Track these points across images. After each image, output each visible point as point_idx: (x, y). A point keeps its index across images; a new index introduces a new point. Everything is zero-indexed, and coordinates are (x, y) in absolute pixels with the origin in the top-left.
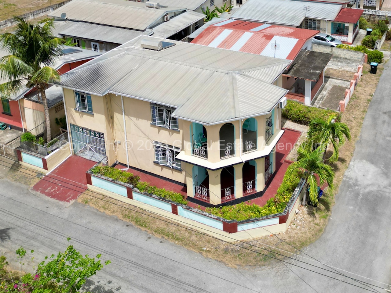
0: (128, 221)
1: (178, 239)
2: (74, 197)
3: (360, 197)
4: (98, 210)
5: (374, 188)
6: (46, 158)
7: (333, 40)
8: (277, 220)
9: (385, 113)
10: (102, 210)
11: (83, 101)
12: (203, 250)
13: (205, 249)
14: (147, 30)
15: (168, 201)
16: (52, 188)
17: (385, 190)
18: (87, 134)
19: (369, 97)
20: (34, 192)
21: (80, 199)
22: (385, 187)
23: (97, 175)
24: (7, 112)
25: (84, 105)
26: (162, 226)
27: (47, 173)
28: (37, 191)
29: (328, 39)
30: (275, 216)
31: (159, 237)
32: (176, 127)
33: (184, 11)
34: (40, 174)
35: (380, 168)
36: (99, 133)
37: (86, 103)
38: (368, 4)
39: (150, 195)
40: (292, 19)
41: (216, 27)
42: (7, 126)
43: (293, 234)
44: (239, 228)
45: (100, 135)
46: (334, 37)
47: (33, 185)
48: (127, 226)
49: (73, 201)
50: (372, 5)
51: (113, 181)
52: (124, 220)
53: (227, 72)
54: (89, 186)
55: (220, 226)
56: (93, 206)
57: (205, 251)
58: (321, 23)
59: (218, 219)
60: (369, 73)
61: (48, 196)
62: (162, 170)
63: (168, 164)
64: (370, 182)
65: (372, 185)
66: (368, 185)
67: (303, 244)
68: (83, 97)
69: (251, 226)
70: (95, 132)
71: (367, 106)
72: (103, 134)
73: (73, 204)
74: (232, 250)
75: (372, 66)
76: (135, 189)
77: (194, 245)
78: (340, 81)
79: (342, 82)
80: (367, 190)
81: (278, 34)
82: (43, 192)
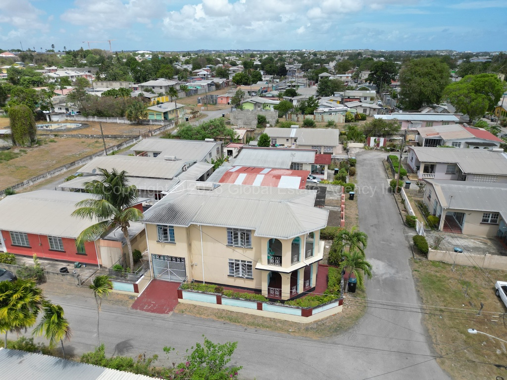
0: (223, 320)
1: (267, 327)
2: (171, 310)
3: (381, 282)
4: (195, 316)
5: (388, 276)
6: (137, 283)
7: (314, 178)
8: (337, 304)
9: (372, 226)
10: (198, 316)
11: (165, 233)
12: (290, 332)
13: (291, 330)
14: (174, 178)
15: (254, 301)
16: (149, 306)
17: (395, 276)
18: (168, 260)
19: (357, 217)
20: (134, 311)
21: (176, 311)
22: (394, 274)
23: (188, 290)
24: (81, 252)
25: (167, 237)
26: (251, 320)
27: (139, 295)
28: (136, 309)
29: (311, 178)
30: (336, 300)
31: (253, 328)
32: (250, 245)
33: (195, 163)
34: (132, 297)
35: (385, 262)
36: (180, 258)
37: (169, 235)
38: (327, 151)
39: (238, 299)
40: (283, 163)
41: (232, 173)
42: (82, 264)
43: (348, 312)
44: (314, 312)
45: (182, 260)
46: (314, 176)
47: (131, 306)
48: (224, 324)
49: (171, 313)
50: (330, 151)
51: (203, 293)
52: (220, 320)
53: (279, 201)
54: (180, 300)
55: (299, 312)
56: (189, 314)
57: (292, 332)
58: (304, 166)
59: (298, 308)
60: (348, 200)
61: (148, 311)
62: (235, 281)
63: (241, 276)
64: (383, 272)
65: (385, 273)
66: (383, 274)
67: (357, 318)
68: (165, 230)
69: (320, 309)
70: (176, 258)
71: (357, 222)
72: (184, 259)
73: (172, 315)
74: (311, 328)
75: (350, 194)
76: (223, 296)
77: (282, 329)
78: (331, 207)
79: (333, 207)
80: (384, 277)
81: (283, 175)
82: (142, 309)
